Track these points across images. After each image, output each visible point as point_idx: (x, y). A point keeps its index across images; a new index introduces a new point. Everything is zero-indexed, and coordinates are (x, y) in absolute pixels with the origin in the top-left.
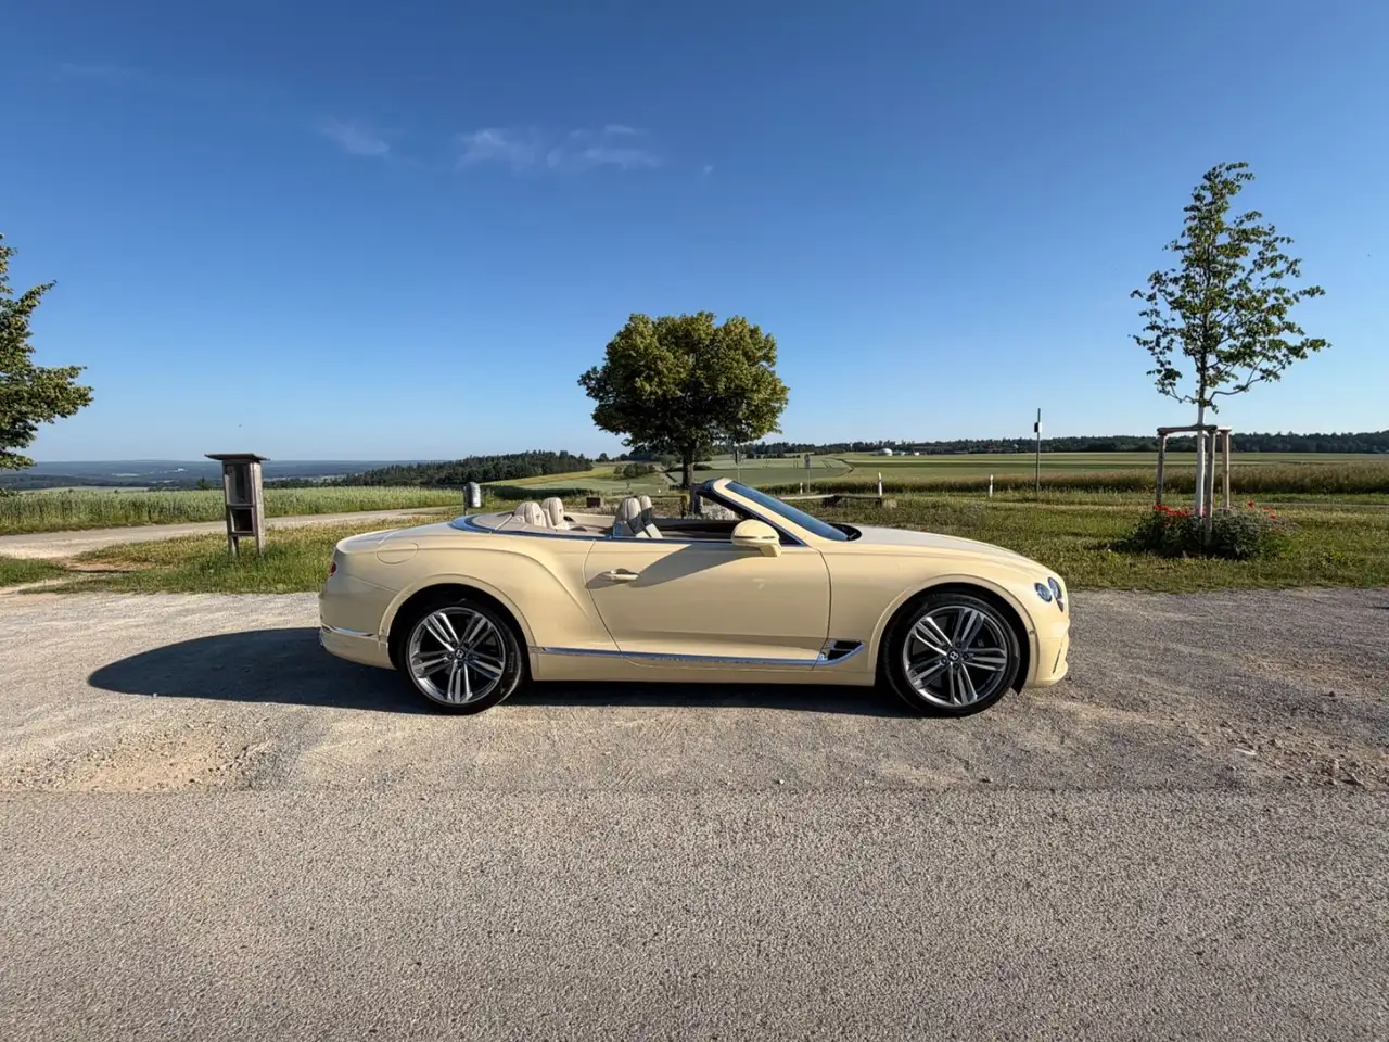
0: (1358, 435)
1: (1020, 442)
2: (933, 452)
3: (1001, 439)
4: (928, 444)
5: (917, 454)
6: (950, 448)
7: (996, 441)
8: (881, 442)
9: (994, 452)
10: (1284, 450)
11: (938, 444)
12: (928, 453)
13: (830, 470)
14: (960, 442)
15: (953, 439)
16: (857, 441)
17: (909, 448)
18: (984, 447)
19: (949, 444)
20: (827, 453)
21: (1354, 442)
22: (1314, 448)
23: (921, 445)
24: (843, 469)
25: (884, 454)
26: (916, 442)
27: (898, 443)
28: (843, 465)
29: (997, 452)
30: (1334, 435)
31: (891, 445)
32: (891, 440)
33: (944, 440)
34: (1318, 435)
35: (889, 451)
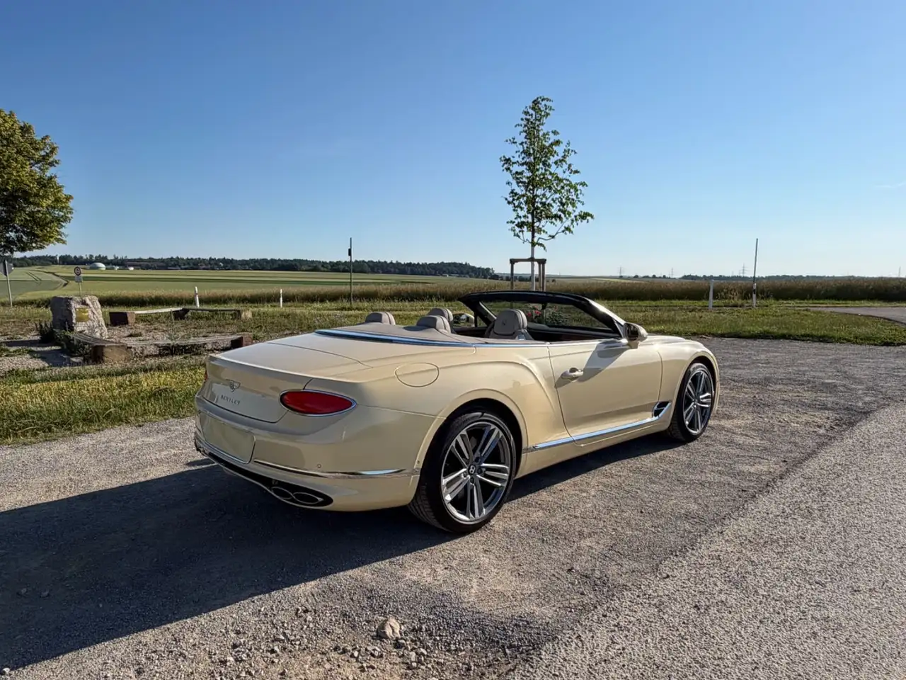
0: (430, 264)
1: (224, 261)
2: (148, 268)
3: (208, 258)
4: (140, 260)
5: (132, 269)
6: (162, 264)
7: (204, 260)
8: (91, 256)
9: (204, 269)
10: (395, 273)
11: (151, 260)
12: (142, 269)
13: (39, 284)
14: (172, 259)
15: (166, 256)
16: (64, 254)
17: (123, 263)
18: (194, 264)
19: (162, 260)
20: (29, 265)
21: (428, 269)
22: (409, 272)
23: (135, 260)
24: (57, 282)
25: (97, 268)
26: (129, 258)
27: (110, 257)
28: (55, 278)
29: (207, 269)
30: (418, 264)
31: (103, 260)
32: (103, 255)
33: (156, 257)
34: (411, 263)
35: (101, 265)
